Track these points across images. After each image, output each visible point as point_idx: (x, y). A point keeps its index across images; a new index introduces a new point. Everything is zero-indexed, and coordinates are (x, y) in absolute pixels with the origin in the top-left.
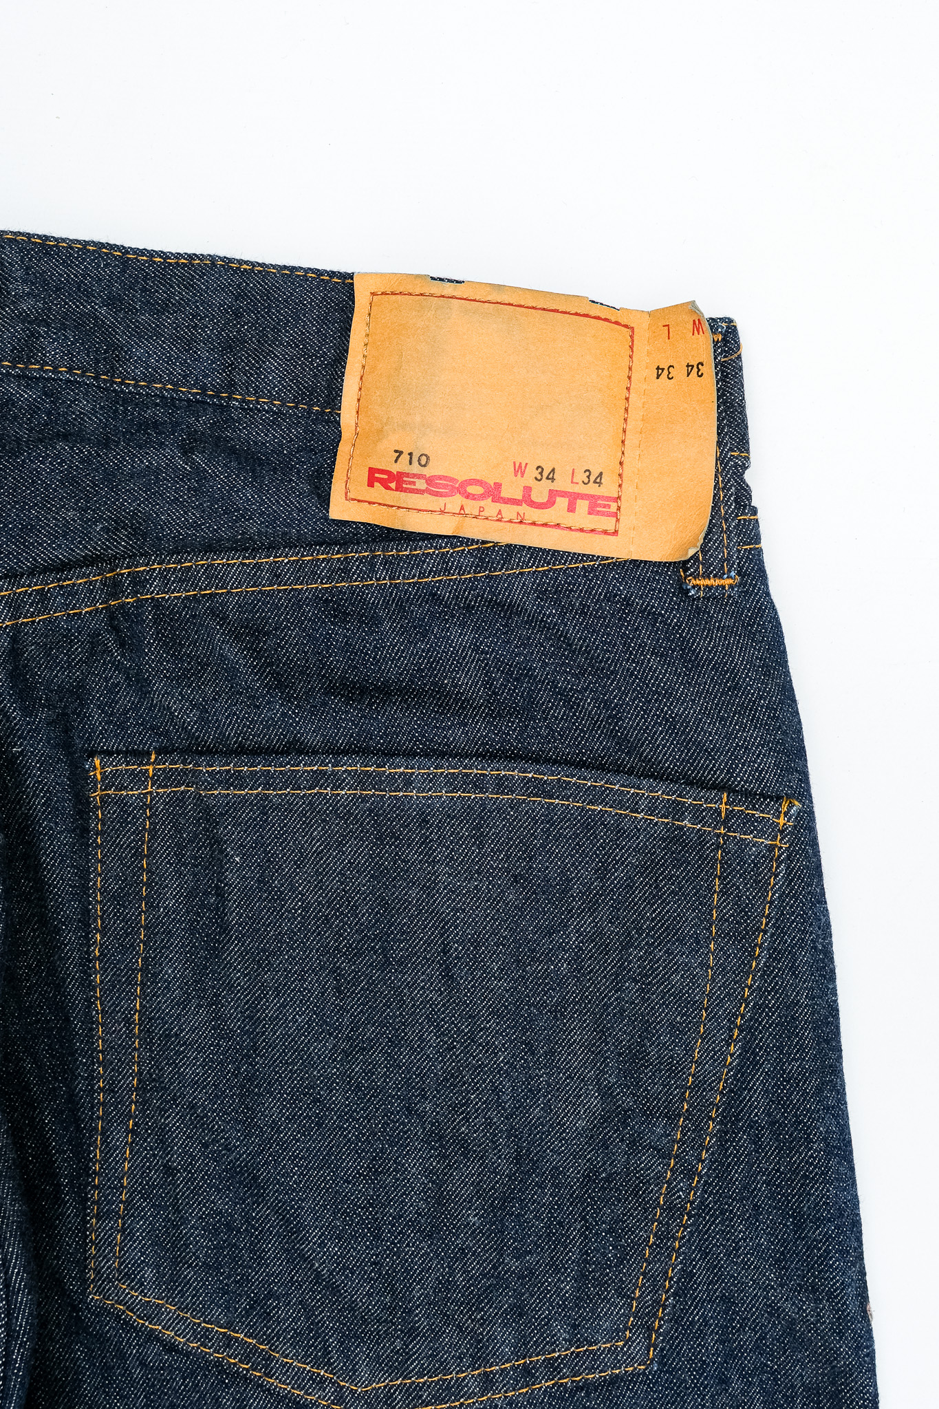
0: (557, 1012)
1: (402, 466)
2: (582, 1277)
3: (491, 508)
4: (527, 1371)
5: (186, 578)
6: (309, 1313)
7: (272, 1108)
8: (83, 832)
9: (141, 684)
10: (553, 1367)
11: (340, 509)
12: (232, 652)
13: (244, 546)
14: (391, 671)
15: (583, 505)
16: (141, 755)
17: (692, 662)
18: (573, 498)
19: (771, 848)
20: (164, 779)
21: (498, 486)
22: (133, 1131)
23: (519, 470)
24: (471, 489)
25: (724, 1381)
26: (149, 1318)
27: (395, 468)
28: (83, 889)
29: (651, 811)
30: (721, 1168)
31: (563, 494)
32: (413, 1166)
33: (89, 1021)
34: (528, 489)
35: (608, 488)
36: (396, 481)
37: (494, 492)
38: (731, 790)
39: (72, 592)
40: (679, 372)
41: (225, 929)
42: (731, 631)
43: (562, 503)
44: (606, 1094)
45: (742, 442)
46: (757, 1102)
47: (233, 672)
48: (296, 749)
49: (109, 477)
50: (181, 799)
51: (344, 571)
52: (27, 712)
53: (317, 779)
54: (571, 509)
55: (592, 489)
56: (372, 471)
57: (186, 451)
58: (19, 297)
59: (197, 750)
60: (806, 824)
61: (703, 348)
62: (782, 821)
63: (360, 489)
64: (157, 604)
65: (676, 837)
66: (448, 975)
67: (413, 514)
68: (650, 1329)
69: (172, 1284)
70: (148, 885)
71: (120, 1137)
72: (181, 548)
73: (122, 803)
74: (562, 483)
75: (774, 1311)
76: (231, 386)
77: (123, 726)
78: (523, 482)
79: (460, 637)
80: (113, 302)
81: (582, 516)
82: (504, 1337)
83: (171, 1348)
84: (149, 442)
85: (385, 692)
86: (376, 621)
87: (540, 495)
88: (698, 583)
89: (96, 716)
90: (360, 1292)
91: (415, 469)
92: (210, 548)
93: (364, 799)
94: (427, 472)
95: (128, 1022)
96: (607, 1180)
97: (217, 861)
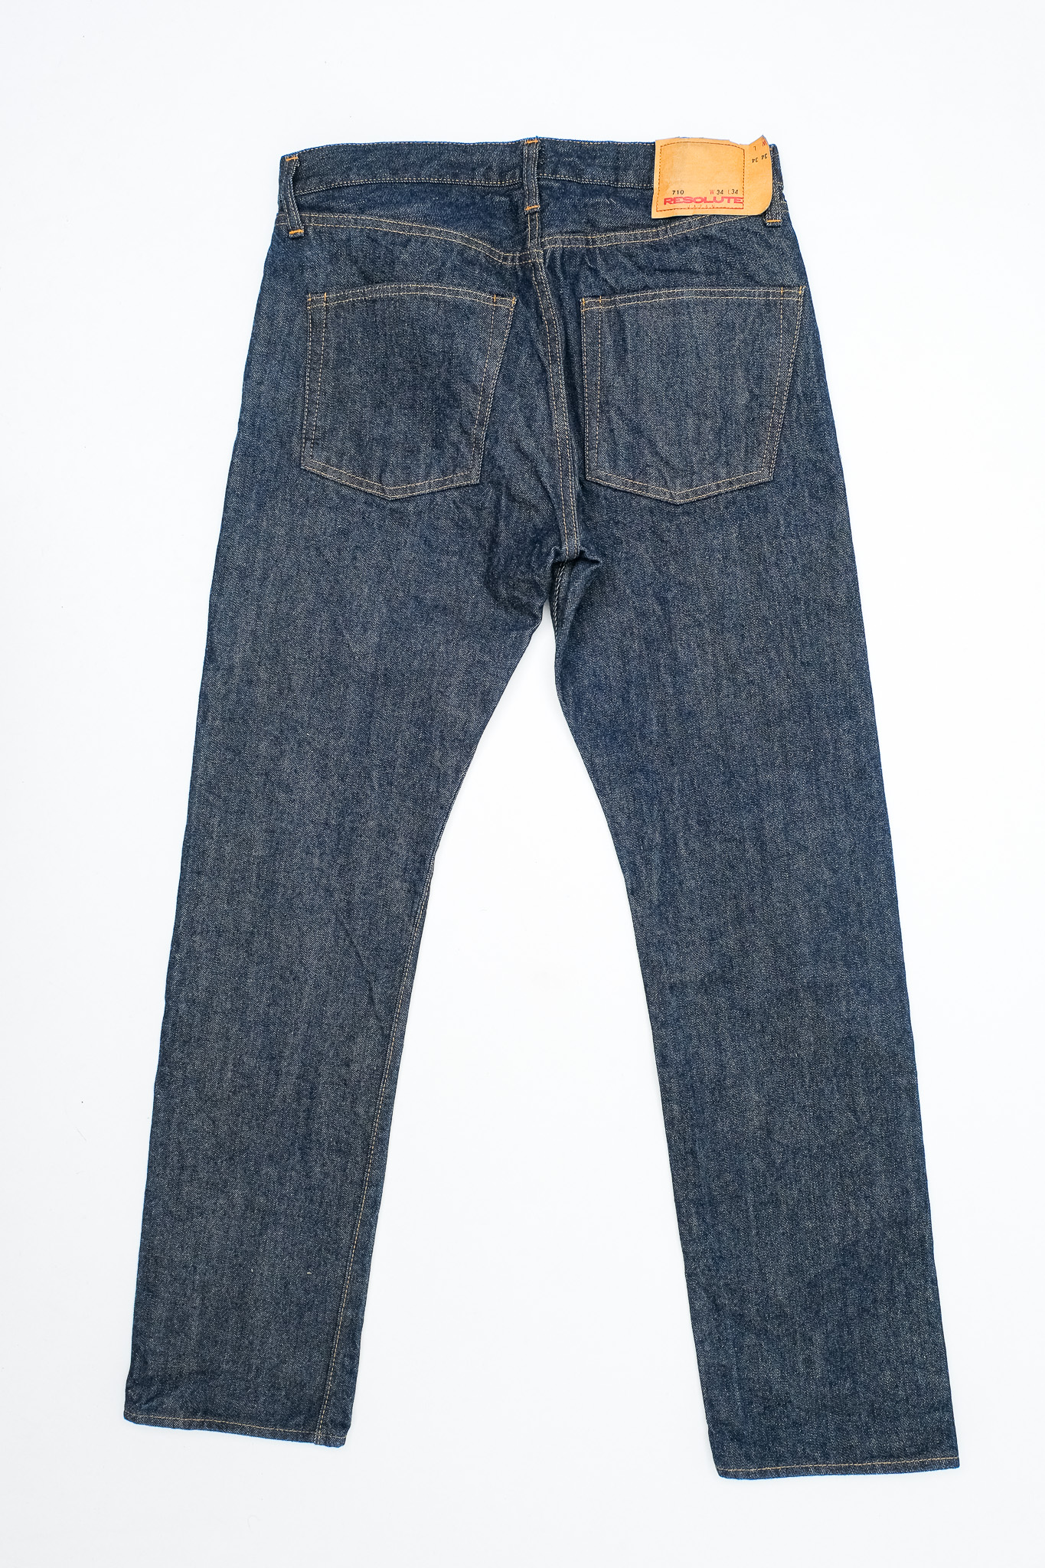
0: (733, 367)
1: (676, 195)
2: (746, 451)
3: (704, 205)
4: (730, 483)
5: (608, 239)
6: (660, 471)
7: (644, 408)
8: (579, 323)
9: (595, 272)
10: (739, 481)
11: (655, 215)
12: (625, 261)
13: (624, 228)
14: (674, 265)
15: (732, 200)
16: (596, 297)
17: (769, 247)
18: (729, 198)
19: (798, 302)
20: (605, 304)
21: (706, 198)
22: (599, 422)
23: (712, 192)
24: (698, 200)
25: (794, 484)
26: (607, 481)
27: (673, 197)
28: (580, 343)
29: (759, 296)
30: (788, 411)
31: (726, 198)
32: (690, 421)
33: (583, 387)
34: (715, 198)
35: (740, 195)
36: (674, 200)
37: (704, 200)
38: (784, 287)
39: (577, 240)
40: (760, 159)
41: (626, 350)
42: (780, 237)
43: (726, 200)
44: (751, 392)
45: (781, 180)
46: (800, 389)
47: (625, 268)
48: (646, 288)
49: (585, 205)
50: (610, 311)
51: (657, 234)
52: (565, 279)
53: (653, 297)
54: (729, 202)
55: (735, 195)
56: (665, 199)
57: (608, 199)
58: (551, 157)
59: (614, 292)
60: (807, 295)
61: (767, 151)
62: (800, 292)
63: (662, 207)
64: (600, 248)
65: (767, 304)
66: (699, 357)
67: (680, 210)
68: (770, 467)
69: (614, 467)
70: (601, 339)
71: (595, 424)
72: (607, 230)
73: (591, 312)
74: (725, 194)
75: (809, 460)
76: (617, 180)
77: (591, 288)
78: (713, 196)
79: (695, 250)
80: (579, 157)
81: (732, 204)
82: (723, 472)
83: (615, 490)
84: (596, 194)
85: (673, 271)
86: (668, 250)
87: (719, 198)
88: (769, 222)
89: (582, 287)
90: (676, 461)
91: (680, 195)
92: (614, 230)
93: (669, 301)
94: (683, 196)
95: (596, 384)
96: (752, 420)
97: (623, 329)
